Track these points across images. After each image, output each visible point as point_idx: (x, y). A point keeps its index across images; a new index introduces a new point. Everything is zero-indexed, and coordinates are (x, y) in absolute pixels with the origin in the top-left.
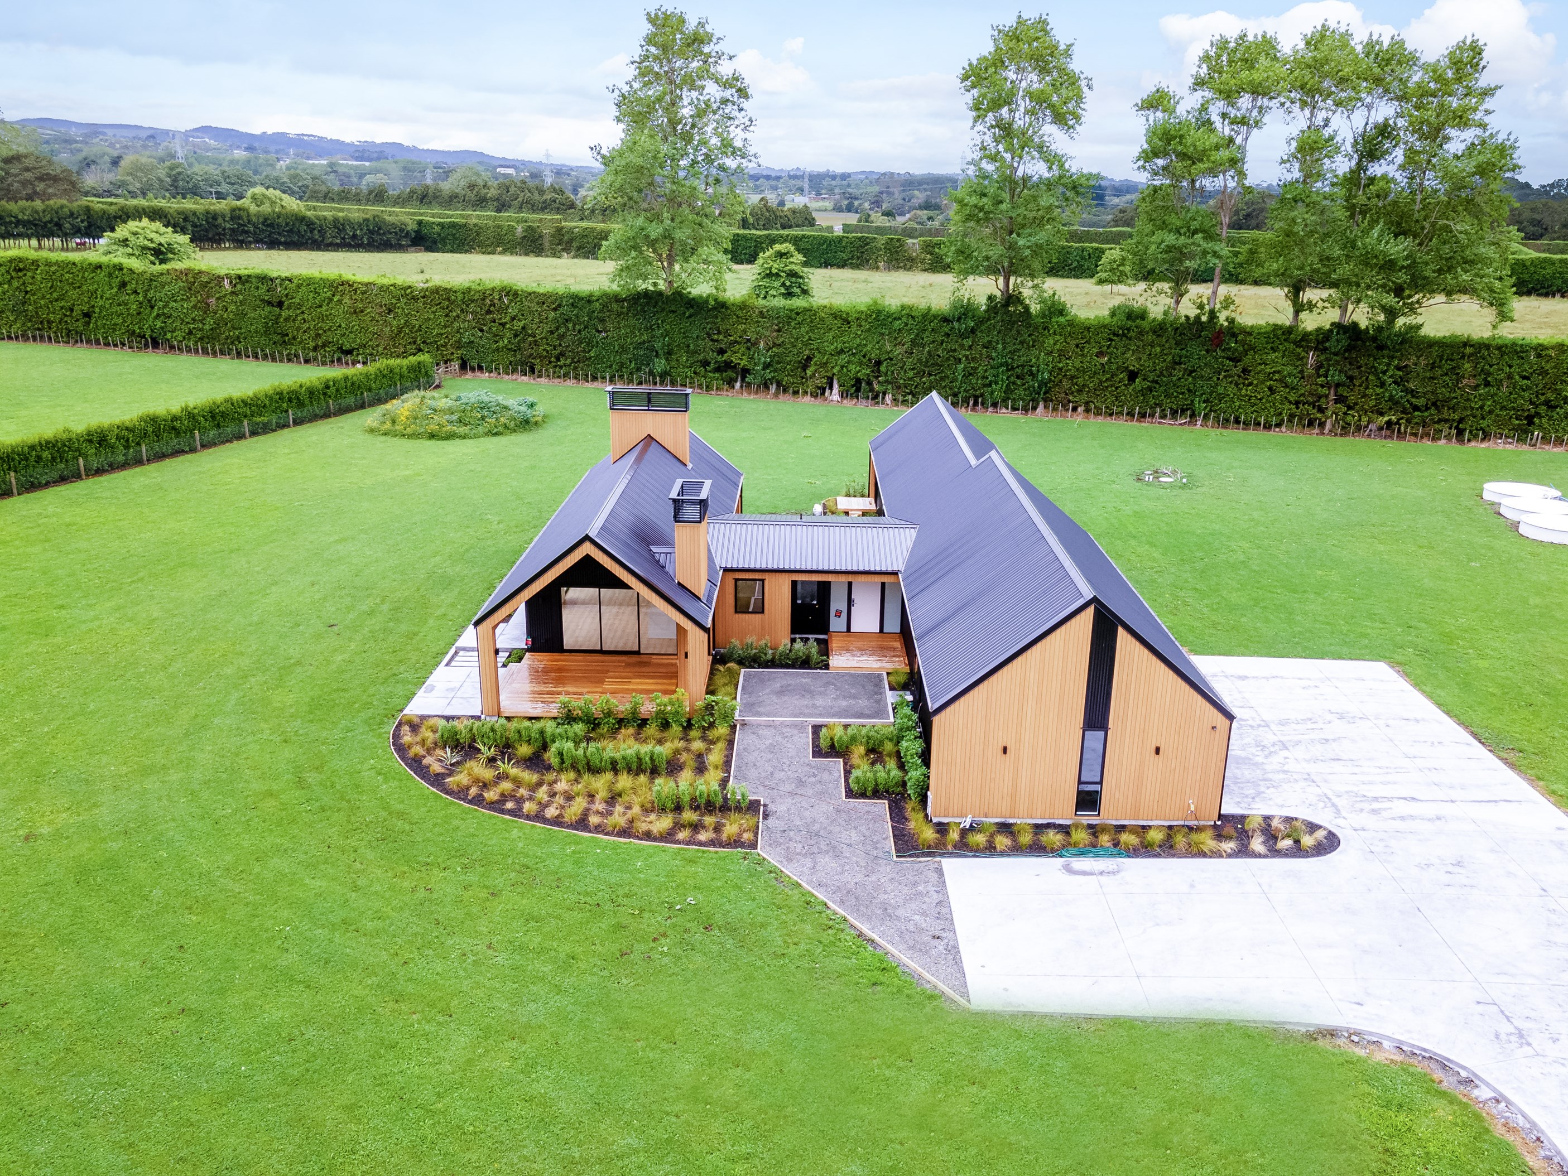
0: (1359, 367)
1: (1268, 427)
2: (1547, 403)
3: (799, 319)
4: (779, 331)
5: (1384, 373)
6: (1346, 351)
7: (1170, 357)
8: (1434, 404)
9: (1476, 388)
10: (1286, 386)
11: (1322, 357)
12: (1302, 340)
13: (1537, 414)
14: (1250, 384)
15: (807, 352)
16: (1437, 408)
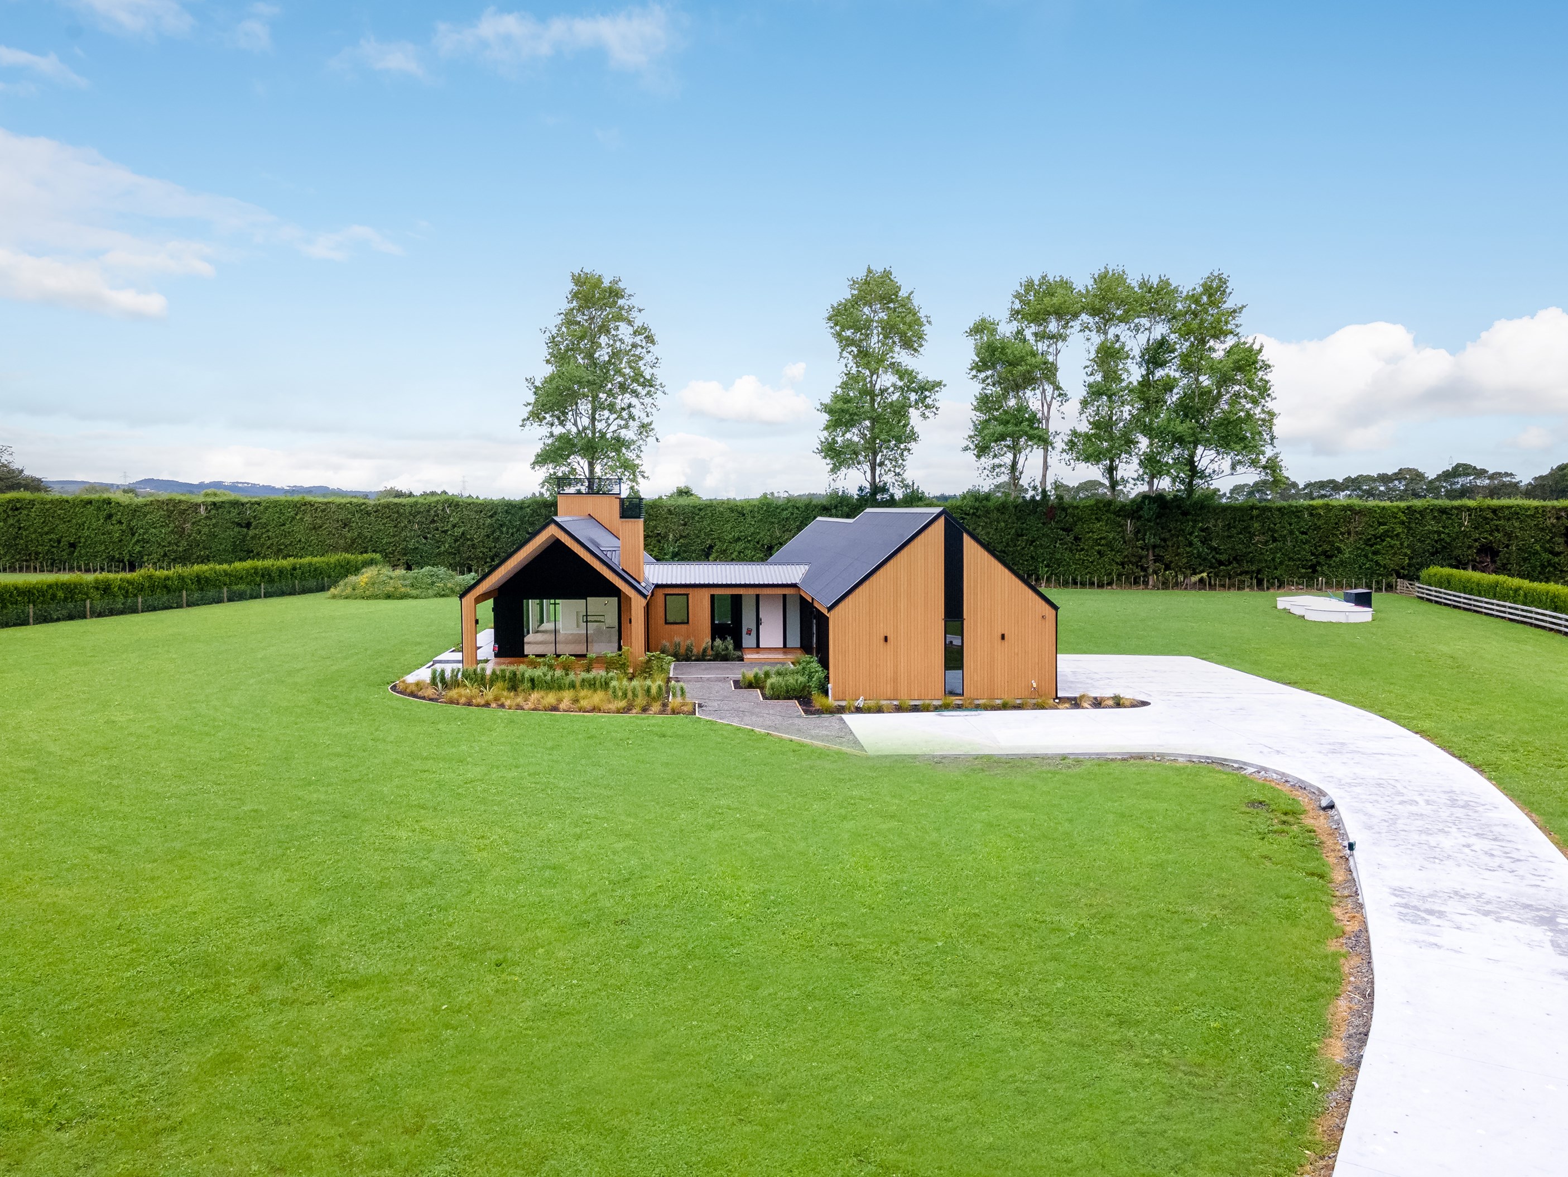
0: (1170, 531)
1: (1101, 586)
2: (1324, 553)
3: (702, 513)
4: (685, 525)
5: (1191, 534)
6: (1157, 518)
7: (1013, 531)
8: (1235, 559)
9: (1266, 543)
10: (1112, 550)
11: (1139, 523)
12: (1120, 510)
13: (1319, 563)
14: (1082, 550)
15: (709, 542)
16: (1238, 562)
